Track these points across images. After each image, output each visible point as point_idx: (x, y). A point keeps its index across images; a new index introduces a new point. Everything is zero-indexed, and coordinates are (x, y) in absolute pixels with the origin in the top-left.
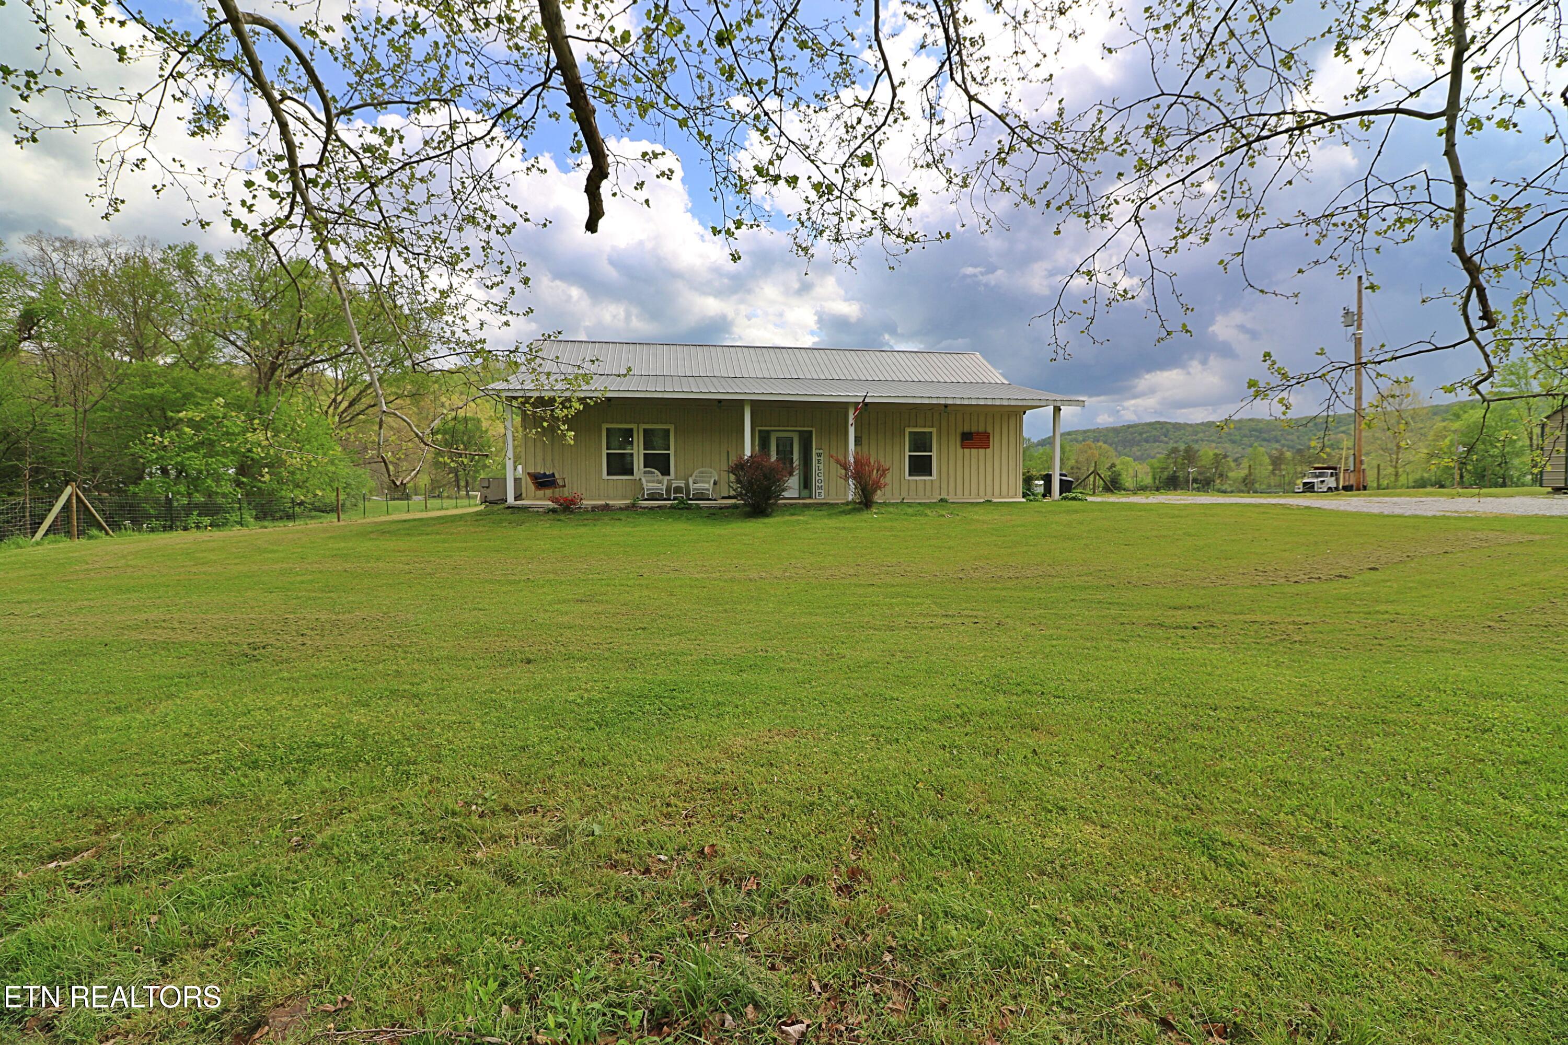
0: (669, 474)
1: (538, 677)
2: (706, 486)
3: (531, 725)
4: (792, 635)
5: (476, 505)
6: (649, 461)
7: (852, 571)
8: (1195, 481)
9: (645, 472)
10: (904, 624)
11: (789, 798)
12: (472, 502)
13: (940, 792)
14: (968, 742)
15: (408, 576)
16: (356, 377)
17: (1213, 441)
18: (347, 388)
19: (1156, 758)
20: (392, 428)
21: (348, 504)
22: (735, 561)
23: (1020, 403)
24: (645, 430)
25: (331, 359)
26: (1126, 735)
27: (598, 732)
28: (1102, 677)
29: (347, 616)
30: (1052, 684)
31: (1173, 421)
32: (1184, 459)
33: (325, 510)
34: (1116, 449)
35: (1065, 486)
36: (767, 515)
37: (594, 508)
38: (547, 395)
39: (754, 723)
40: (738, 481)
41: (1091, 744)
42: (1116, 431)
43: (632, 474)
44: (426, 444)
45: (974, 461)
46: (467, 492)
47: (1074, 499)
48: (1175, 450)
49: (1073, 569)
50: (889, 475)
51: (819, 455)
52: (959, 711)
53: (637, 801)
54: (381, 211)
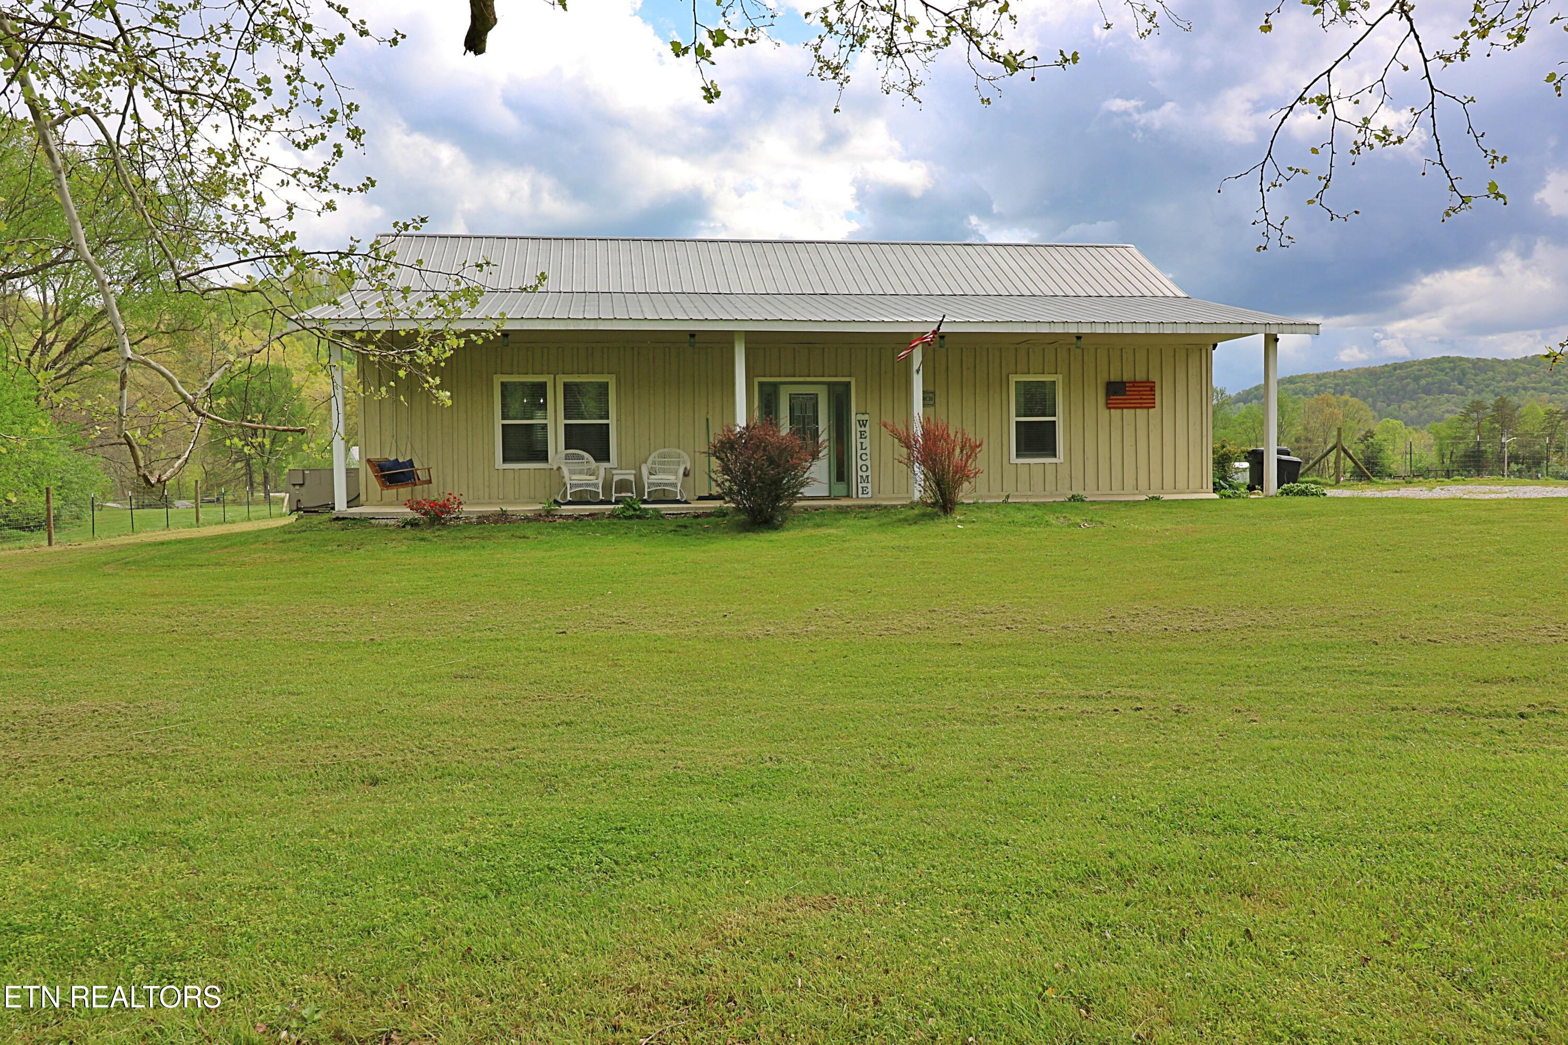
0: (607, 459)
1: (390, 808)
2: (671, 478)
3: (380, 891)
4: (822, 733)
5: (282, 515)
6: (574, 438)
7: (922, 622)
8: (1514, 458)
9: (567, 457)
10: (1013, 712)
11: (822, 1016)
12: (275, 509)
13: (1085, 1004)
14: (1131, 917)
15: (168, 637)
16: (77, 303)
17: (1544, 390)
18: (63, 319)
19: (1464, 947)
20: (138, 386)
21: (65, 514)
22: (723, 606)
23: (1207, 330)
24: (566, 385)
25: (35, 271)
26: (1407, 904)
27: (495, 903)
28: (1362, 803)
29: (65, 706)
30: (1273, 816)
31: (1473, 356)
32: (1494, 420)
33: (27, 525)
34: (1373, 406)
35: (1288, 471)
36: (776, 528)
37: (483, 519)
38: (403, 327)
39: (759, 885)
40: (726, 470)
41: (1347, 921)
42: (1373, 374)
43: (545, 459)
44: (199, 413)
45: (1129, 431)
46: (267, 493)
47: (1303, 493)
48: (1477, 407)
49: (1305, 615)
50: (982, 456)
51: (863, 424)
52: (1113, 863)
53: (562, 1022)
54: (117, 22)
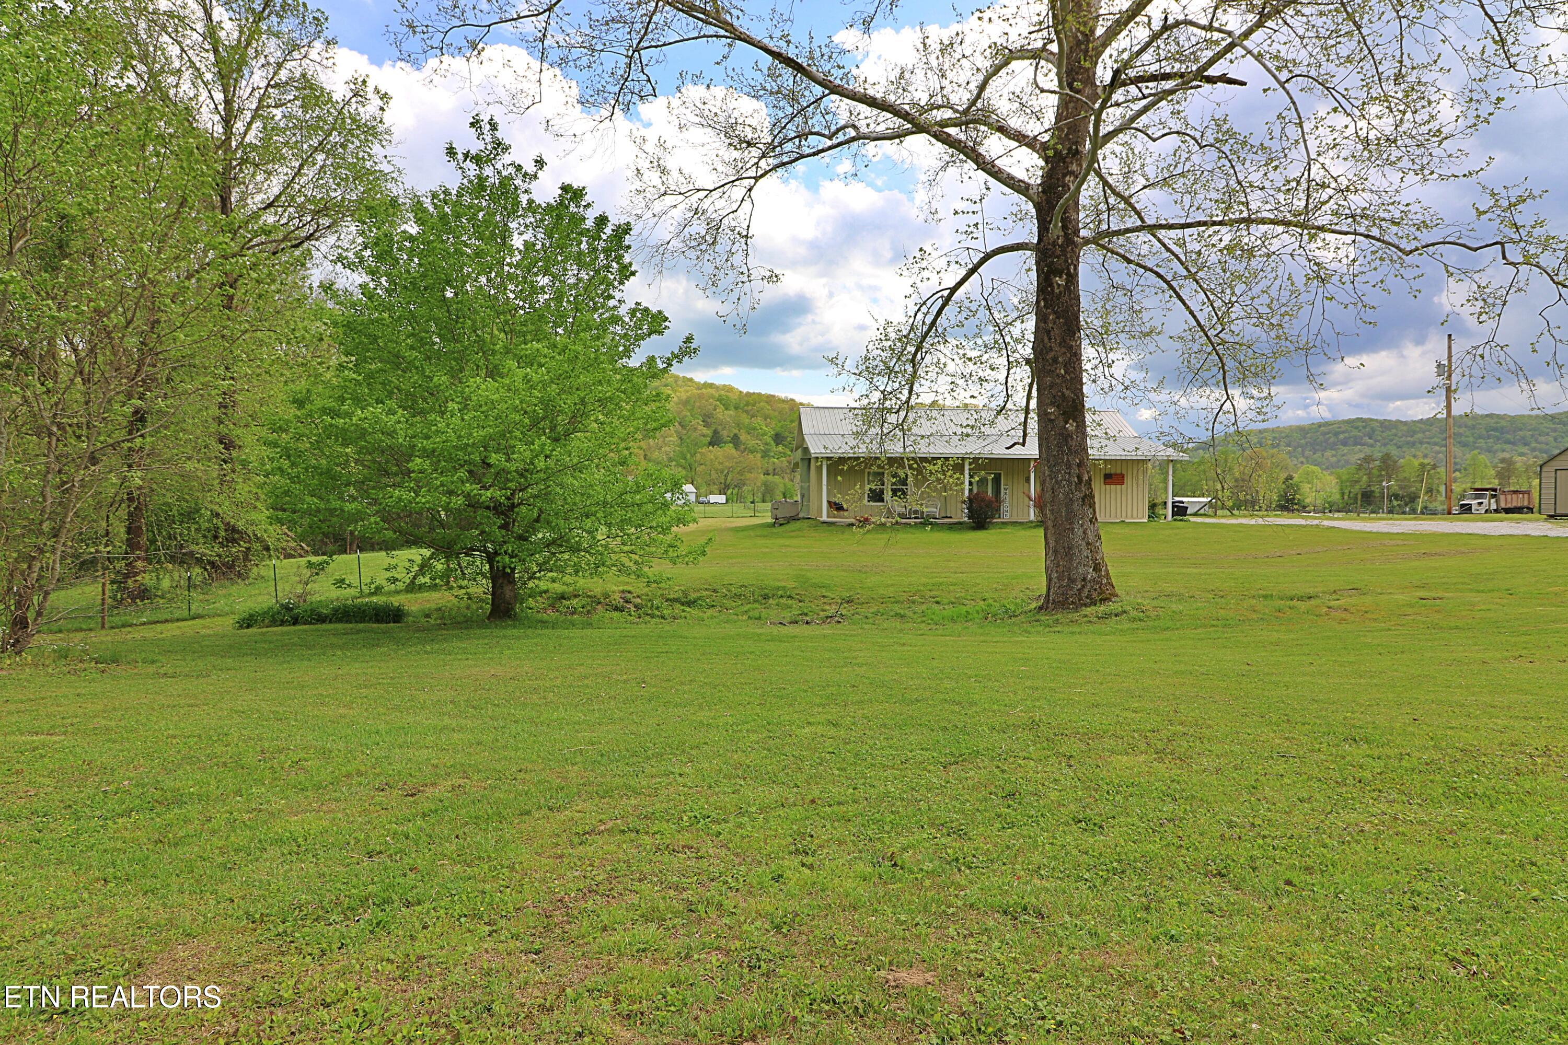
2: (934, 510)
8: (1394, 498)
9: (893, 500)
17: (1436, 444)
31: (1381, 418)
32: (1381, 469)
42: (1303, 431)
43: (884, 501)
45: (1113, 494)
47: (1181, 520)
48: (1369, 459)
51: (1006, 489)
